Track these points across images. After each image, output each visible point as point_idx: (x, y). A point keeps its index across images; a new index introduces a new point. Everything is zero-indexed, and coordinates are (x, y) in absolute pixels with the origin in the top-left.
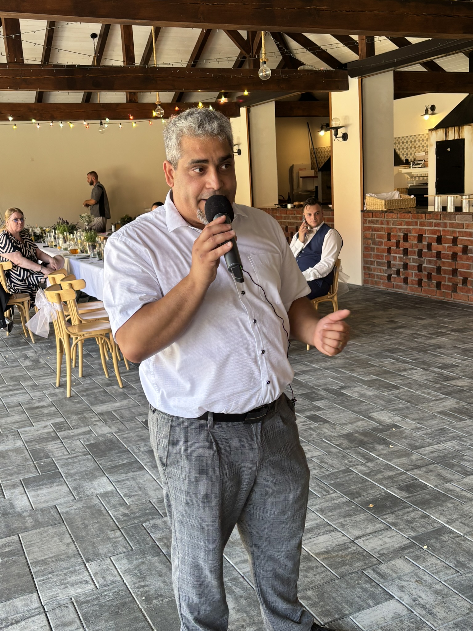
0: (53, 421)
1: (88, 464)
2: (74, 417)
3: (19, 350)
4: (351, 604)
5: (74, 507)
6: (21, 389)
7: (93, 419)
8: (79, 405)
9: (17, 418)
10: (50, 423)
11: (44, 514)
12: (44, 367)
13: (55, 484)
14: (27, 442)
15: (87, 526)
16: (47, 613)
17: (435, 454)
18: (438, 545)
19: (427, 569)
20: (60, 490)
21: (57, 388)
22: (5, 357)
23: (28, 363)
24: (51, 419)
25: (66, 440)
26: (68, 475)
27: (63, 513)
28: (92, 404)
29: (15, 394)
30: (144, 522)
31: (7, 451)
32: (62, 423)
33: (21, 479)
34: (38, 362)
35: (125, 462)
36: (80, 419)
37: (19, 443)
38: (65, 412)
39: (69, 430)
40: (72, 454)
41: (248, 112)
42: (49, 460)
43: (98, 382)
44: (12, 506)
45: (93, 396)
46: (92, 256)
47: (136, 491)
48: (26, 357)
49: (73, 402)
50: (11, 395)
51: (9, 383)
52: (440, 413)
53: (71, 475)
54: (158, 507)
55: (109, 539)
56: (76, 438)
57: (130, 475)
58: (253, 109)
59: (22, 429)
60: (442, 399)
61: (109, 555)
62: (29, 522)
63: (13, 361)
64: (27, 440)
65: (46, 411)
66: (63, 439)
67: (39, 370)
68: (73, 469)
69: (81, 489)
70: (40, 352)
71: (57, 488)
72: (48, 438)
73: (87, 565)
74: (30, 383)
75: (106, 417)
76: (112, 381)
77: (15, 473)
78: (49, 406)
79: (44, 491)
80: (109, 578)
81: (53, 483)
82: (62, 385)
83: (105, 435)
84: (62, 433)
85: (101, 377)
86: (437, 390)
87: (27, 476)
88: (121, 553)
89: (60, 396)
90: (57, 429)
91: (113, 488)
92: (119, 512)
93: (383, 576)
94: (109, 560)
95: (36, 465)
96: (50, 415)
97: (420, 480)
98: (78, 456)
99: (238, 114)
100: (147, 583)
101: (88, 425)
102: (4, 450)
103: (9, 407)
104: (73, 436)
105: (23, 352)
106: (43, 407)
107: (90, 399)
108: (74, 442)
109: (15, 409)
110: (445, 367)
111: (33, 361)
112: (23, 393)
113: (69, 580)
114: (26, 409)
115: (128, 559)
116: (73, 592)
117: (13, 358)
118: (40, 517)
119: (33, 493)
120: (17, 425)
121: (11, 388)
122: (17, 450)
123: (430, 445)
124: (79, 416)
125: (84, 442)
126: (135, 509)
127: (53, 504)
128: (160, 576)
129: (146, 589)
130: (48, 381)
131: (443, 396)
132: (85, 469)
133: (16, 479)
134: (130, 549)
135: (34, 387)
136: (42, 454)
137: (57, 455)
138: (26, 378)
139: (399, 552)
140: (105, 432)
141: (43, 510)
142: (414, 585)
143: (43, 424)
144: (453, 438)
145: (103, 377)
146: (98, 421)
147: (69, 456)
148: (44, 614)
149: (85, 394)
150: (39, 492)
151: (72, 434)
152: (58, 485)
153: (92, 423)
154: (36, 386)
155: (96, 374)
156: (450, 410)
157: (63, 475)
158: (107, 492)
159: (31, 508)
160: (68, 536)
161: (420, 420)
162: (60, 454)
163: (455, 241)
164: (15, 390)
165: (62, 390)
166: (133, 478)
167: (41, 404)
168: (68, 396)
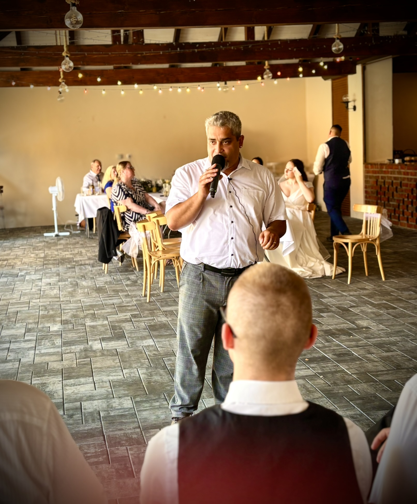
0: (131, 313)
1: (144, 334)
2: (147, 312)
3: (125, 274)
5: (127, 350)
6: (118, 296)
7: (158, 314)
8: (153, 306)
9: (109, 310)
10: (129, 314)
11: (108, 352)
12: (139, 285)
13: (120, 340)
14: (110, 322)
15: (131, 357)
16: (96, 384)
17: (378, 342)
18: (330, 376)
20: (122, 343)
21: (143, 297)
22: (114, 278)
23: (129, 282)
25: (136, 322)
26: (129, 337)
27: (119, 352)
28: (162, 306)
29: (112, 299)
30: (164, 358)
31: (97, 325)
32: (137, 314)
33: (101, 337)
34: (136, 282)
35: (168, 334)
37: (106, 322)
38: (142, 309)
39: (140, 318)
40: (137, 328)
41: (364, 69)
42: (121, 330)
43: (173, 295)
44: (91, 347)
45: (165, 302)
47: (167, 346)
48: (129, 279)
49: (150, 305)
50: (110, 299)
51: (111, 293)
52: (410, 323)
53: (131, 337)
55: (140, 362)
56: (143, 322)
57: (168, 339)
58: (368, 67)
59: (109, 316)
61: (137, 367)
62: (98, 354)
63: (118, 281)
64: (111, 320)
65: (129, 308)
66: (134, 322)
67: (135, 287)
68: (134, 335)
69: (135, 343)
70: (140, 277)
71: (120, 342)
72: (126, 321)
73: (123, 370)
74: (125, 294)
75: (168, 313)
77: (98, 335)
78: (133, 306)
79: (113, 343)
80: (132, 375)
82: (145, 296)
83: (162, 321)
84: (135, 319)
85: (176, 293)
87: (105, 336)
88: (144, 367)
89: (143, 301)
90: (132, 317)
91: (154, 344)
92: (152, 353)
94: (136, 369)
95: (112, 332)
96: (131, 310)
98: (140, 330)
99: (354, 72)
100: (152, 378)
101: (154, 317)
102: (95, 325)
103: (105, 305)
104: (141, 321)
105: (128, 276)
106: (128, 306)
107: (162, 304)
108: (141, 324)
109: (110, 306)
111: (133, 282)
112: (118, 299)
113: (111, 374)
114: (117, 307)
115: (147, 369)
116: (111, 378)
117: (119, 279)
118: (105, 353)
119: (105, 343)
120: (106, 314)
121: (111, 295)
122: (103, 326)
123: (381, 337)
124: (150, 312)
125: (147, 324)
126: (161, 352)
127: (115, 348)
128: (161, 376)
129: (150, 379)
130: (138, 293)
132: (142, 335)
133: (98, 337)
134: (150, 366)
135: (127, 296)
136: (118, 328)
137: (127, 329)
138: (122, 291)
140: (163, 320)
141: (108, 350)
143: (125, 314)
144: (402, 336)
146: (162, 315)
147: (135, 329)
148: (93, 384)
149: (160, 301)
150: (109, 343)
153: (157, 315)
154: (129, 295)
155: (174, 291)
157: (126, 337)
158: (149, 345)
159: (102, 349)
160: (118, 360)
161: (389, 326)
162: (129, 328)
164: (113, 297)
165: (145, 298)
166: (168, 341)
167: (128, 304)
168: (148, 301)
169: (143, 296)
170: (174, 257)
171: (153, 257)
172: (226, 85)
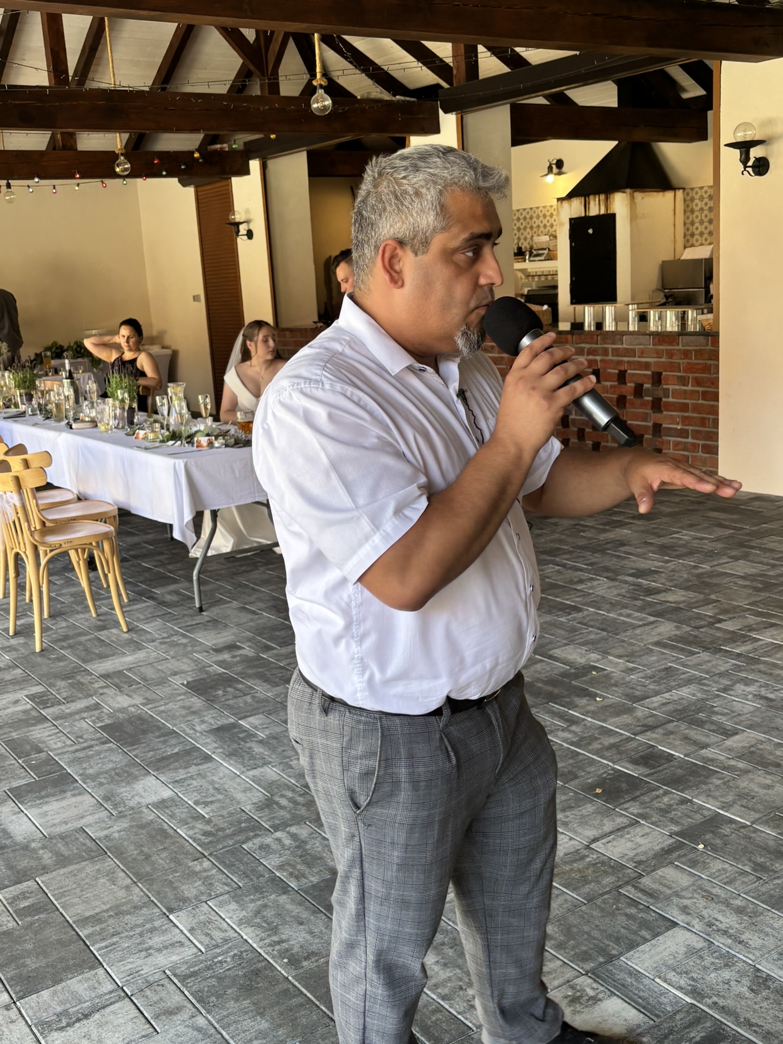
0: (26, 692)
1: (113, 758)
2: (61, 684)
4: (617, 940)
5: (116, 828)
7: (96, 685)
8: (62, 664)
10: (21, 695)
11: (67, 843)
13: (69, 794)
15: (150, 856)
16: (133, 998)
17: (670, 707)
18: (718, 841)
19: (714, 878)
20: (81, 803)
21: (12, 637)
24: (21, 689)
25: (60, 722)
26: (85, 777)
27: (100, 839)
28: (85, 661)
30: (244, 842)
32: (44, 694)
33: (6, 789)
35: (176, 750)
36: (71, 685)
38: (42, 676)
39: (60, 704)
40: (79, 743)
41: (264, 168)
42: (43, 755)
43: (81, 624)
44: (6, 834)
45: (81, 648)
46: (30, 413)
47: (213, 795)
49: (49, 659)
52: (657, 644)
53: (93, 777)
54: (260, 818)
55: (195, 873)
56: (77, 717)
57: (193, 770)
58: (271, 163)
60: (652, 623)
61: (204, 898)
62: (47, 857)
65: (8, 676)
66: (56, 719)
68: (91, 767)
69: (118, 799)
71: (74, 799)
72: (30, 720)
73: (171, 917)
75: (116, 680)
76: (106, 622)
78: (9, 667)
80: (218, 935)
81: (65, 792)
82: (25, 631)
83: (126, 709)
84: (49, 711)
85: (82, 616)
86: (641, 609)
87: (15, 784)
88: (222, 894)
89: (22, 651)
90: (37, 704)
91: (171, 792)
92: (196, 830)
93: (651, 894)
94: (206, 906)
95: (23, 764)
96: (18, 683)
97: (660, 748)
98: (91, 746)
99: (246, 171)
100: (284, 937)
101: (91, 696)
104: (71, 714)
107: (78, 652)
108: (76, 723)
110: (640, 573)
113: (151, 943)
115: (237, 902)
116: (164, 960)
118: (61, 847)
119: (36, 811)
123: (657, 693)
124: (70, 681)
125: (94, 722)
126: (221, 823)
127: (77, 825)
128: (301, 924)
129: (285, 945)
131: (652, 619)
132: (111, 766)
134: (235, 885)
136: (28, 747)
137: (55, 747)
139: (664, 856)
140: (125, 705)
141: (63, 837)
142: (702, 903)
143: (11, 697)
144: (689, 681)
145: (87, 616)
146: (106, 687)
147: (78, 747)
149: (64, 644)
150: (45, 808)
151: (68, 711)
152: (74, 795)
153: (96, 690)
155: (73, 611)
156: (670, 639)
157: (77, 778)
158: (164, 801)
159: (41, 835)
160: (122, 874)
161: (630, 656)
162: (60, 745)
163: (622, 377)
166: (201, 775)
168: (38, 649)
169: (11, 634)
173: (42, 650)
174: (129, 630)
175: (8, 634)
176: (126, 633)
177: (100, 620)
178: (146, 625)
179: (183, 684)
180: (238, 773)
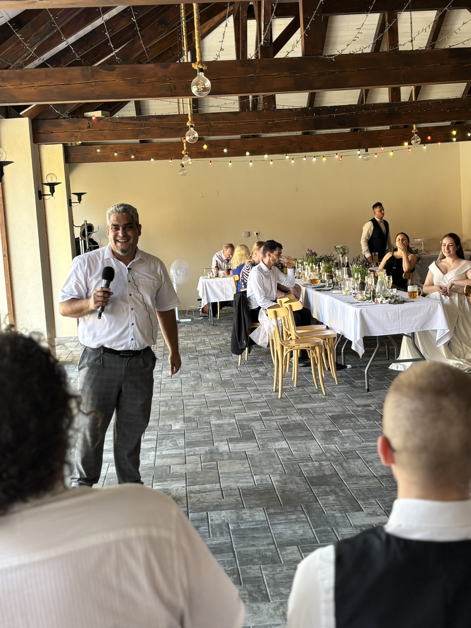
0: (261, 411)
1: (276, 434)
2: (279, 410)
3: (253, 366)
5: (257, 453)
6: (246, 391)
8: (285, 403)
9: (236, 407)
10: (259, 411)
11: (236, 455)
12: (269, 379)
13: (249, 442)
14: (238, 420)
15: (262, 461)
16: (223, 491)
20: (251, 445)
22: (240, 371)
23: (257, 375)
24: (260, 410)
25: (267, 421)
26: (259, 438)
27: (249, 455)
28: (296, 403)
29: (240, 394)
30: (299, 463)
31: (223, 424)
32: (268, 412)
33: (228, 438)
34: (266, 375)
35: (303, 435)
36: (282, 411)
37: (233, 421)
38: (273, 406)
39: (272, 416)
40: (268, 428)
42: (250, 430)
43: (308, 391)
44: (217, 449)
45: (299, 399)
47: (303, 449)
48: (258, 372)
49: (282, 401)
50: (237, 395)
51: (238, 388)
53: (262, 439)
54: (313, 458)
55: (273, 468)
56: (274, 421)
57: (303, 441)
59: (237, 414)
61: (269, 474)
62: (226, 457)
63: (245, 374)
64: (239, 419)
65: (259, 405)
66: (265, 420)
67: (264, 381)
68: (265, 436)
69: (266, 446)
70: (270, 369)
71: (250, 444)
72: (255, 419)
73: (254, 477)
74: (254, 388)
75: (302, 411)
76: (319, 391)
77: (225, 435)
78: (263, 402)
79: (241, 444)
80: (264, 482)
81: (248, 441)
82: (277, 391)
83: (296, 421)
84: (265, 418)
85: (312, 388)
87: (232, 437)
88: (277, 474)
89: (274, 397)
90: (262, 415)
91: (288, 446)
92: (286, 457)
94: (268, 476)
95: (240, 432)
96: (261, 407)
98: (271, 430)
100: (287, 486)
101: (287, 415)
102: (221, 423)
103: (232, 401)
104: (273, 420)
105: (256, 368)
106: (257, 402)
107: (296, 400)
108: (272, 423)
109: (237, 402)
111: (262, 374)
112: (246, 394)
113: (240, 481)
114: (244, 403)
115: (280, 476)
116: (240, 485)
117: (246, 371)
118: (233, 455)
119: (233, 445)
120: (233, 411)
121: (238, 390)
122: (230, 424)
124: (283, 409)
125: (279, 423)
126: (297, 457)
127: (244, 450)
128: (296, 484)
129: (285, 488)
130: (268, 388)
132: (273, 436)
133: (224, 438)
134: (284, 472)
135: (256, 391)
136: (247, 427)
137: (257, 428)
138: (251, 385)
140: (298, 419)
141: (236, 453)
143: (254, 412)
145: (314, 388)
146: (296, 413)
147: (266, 429)
148: (220, 492)
149: (293, 397)
150: (237, 445)
151: (272, 419)
152: (251, 443)
153: (290, 413)
154: (258, 390)
155: (309, 386)
157: (256, 438)
158: (283, 448)
159: (229, 451)
160: (248, 464)
162: (259, 428)
164: (240, 391)
165: (276, 394)
166: (304, 443)
167: (257, 401)
168: (279, 397)
169: (274, 391)
170: (309, 347)
171: (285, 347)
172: (367, 153)
173: (281, 398)
174: (326, 395)
175: (273, 391)
176: (324, 395)
177: (317, 390)
178: (336, 394)
179: (329, 416)
180: (320, 444)
